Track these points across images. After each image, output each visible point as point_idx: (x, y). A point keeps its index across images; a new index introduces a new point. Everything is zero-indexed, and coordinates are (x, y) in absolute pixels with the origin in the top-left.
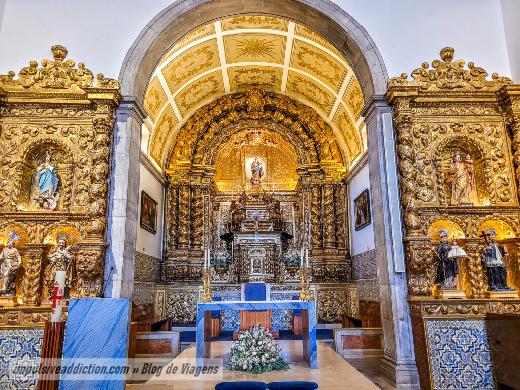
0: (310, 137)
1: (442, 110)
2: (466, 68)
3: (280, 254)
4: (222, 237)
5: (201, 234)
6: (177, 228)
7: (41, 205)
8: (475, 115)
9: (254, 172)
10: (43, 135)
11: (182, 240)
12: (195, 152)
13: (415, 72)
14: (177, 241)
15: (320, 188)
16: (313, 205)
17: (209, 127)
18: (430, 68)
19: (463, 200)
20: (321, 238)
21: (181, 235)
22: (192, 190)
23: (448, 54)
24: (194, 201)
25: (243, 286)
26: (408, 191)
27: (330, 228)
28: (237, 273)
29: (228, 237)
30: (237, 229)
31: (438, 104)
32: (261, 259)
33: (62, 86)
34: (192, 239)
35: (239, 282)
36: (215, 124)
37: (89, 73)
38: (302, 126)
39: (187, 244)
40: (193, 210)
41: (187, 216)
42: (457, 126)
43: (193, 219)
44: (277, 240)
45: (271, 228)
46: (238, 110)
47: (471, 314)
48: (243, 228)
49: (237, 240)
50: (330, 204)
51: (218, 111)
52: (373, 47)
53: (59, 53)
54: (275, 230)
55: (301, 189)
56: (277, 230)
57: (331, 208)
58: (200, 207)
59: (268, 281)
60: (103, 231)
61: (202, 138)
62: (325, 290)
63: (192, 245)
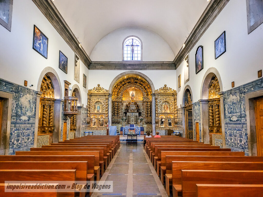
0: (146, 90)
1: (164, 96)
2: (168, 88)
3: (138, 118)
4: (124, 113)
5: (119, 113)
6: (114, 111)
7: (98, 112)
8: (169, 97)
9: (132, 96)
10: (97, 100)
11: (115, 114)
12: (118, 93)
13: (160, 89)
14: (114, 114)
15: (147, 102)
16: (146, 106)
17: (121, 87)
18: (162, 88)
19: (166, 112)
20: (147, 114)
21: (115, 113)
22: (118, 102)
23: (165, 86)
24: (118, 105)
25: (129, 125)
26: (156, 110)
27: (149, 112)
28: (128, 122)
29: (126, 113)
30: (128, 111)
31: (163, 95)
32: (133, 119)
33: (100, 91)
34: (118, 114)
35: (128, 124)
36: (123, 86)
37: (104, 89)
38: (144, 87)
39: (116, 115)
40: (118, 107)
41: (116, 109)
42: (166, 99)
43: (118, 109)
44: (137, 114)
45: (136, 111)
46: (128, 83)
47: (163, 129)
48: (129, 111)
49: (128, 114)
50: (150, 106)
51: (123, 83)
52: (153, 84)
53: (99, 85)
54: (137, 111)
55: (143, 102)
56: (138, 111)
57: (150, 107)
58: (119, 106)
59: (135, 124)
60: (108, 116)
61: (120, 90)
62: (148, 126)
63: (118, 115)
